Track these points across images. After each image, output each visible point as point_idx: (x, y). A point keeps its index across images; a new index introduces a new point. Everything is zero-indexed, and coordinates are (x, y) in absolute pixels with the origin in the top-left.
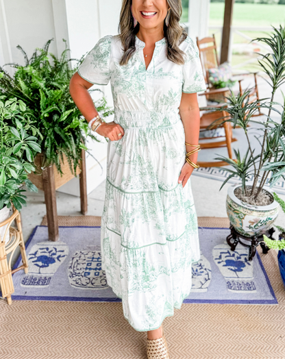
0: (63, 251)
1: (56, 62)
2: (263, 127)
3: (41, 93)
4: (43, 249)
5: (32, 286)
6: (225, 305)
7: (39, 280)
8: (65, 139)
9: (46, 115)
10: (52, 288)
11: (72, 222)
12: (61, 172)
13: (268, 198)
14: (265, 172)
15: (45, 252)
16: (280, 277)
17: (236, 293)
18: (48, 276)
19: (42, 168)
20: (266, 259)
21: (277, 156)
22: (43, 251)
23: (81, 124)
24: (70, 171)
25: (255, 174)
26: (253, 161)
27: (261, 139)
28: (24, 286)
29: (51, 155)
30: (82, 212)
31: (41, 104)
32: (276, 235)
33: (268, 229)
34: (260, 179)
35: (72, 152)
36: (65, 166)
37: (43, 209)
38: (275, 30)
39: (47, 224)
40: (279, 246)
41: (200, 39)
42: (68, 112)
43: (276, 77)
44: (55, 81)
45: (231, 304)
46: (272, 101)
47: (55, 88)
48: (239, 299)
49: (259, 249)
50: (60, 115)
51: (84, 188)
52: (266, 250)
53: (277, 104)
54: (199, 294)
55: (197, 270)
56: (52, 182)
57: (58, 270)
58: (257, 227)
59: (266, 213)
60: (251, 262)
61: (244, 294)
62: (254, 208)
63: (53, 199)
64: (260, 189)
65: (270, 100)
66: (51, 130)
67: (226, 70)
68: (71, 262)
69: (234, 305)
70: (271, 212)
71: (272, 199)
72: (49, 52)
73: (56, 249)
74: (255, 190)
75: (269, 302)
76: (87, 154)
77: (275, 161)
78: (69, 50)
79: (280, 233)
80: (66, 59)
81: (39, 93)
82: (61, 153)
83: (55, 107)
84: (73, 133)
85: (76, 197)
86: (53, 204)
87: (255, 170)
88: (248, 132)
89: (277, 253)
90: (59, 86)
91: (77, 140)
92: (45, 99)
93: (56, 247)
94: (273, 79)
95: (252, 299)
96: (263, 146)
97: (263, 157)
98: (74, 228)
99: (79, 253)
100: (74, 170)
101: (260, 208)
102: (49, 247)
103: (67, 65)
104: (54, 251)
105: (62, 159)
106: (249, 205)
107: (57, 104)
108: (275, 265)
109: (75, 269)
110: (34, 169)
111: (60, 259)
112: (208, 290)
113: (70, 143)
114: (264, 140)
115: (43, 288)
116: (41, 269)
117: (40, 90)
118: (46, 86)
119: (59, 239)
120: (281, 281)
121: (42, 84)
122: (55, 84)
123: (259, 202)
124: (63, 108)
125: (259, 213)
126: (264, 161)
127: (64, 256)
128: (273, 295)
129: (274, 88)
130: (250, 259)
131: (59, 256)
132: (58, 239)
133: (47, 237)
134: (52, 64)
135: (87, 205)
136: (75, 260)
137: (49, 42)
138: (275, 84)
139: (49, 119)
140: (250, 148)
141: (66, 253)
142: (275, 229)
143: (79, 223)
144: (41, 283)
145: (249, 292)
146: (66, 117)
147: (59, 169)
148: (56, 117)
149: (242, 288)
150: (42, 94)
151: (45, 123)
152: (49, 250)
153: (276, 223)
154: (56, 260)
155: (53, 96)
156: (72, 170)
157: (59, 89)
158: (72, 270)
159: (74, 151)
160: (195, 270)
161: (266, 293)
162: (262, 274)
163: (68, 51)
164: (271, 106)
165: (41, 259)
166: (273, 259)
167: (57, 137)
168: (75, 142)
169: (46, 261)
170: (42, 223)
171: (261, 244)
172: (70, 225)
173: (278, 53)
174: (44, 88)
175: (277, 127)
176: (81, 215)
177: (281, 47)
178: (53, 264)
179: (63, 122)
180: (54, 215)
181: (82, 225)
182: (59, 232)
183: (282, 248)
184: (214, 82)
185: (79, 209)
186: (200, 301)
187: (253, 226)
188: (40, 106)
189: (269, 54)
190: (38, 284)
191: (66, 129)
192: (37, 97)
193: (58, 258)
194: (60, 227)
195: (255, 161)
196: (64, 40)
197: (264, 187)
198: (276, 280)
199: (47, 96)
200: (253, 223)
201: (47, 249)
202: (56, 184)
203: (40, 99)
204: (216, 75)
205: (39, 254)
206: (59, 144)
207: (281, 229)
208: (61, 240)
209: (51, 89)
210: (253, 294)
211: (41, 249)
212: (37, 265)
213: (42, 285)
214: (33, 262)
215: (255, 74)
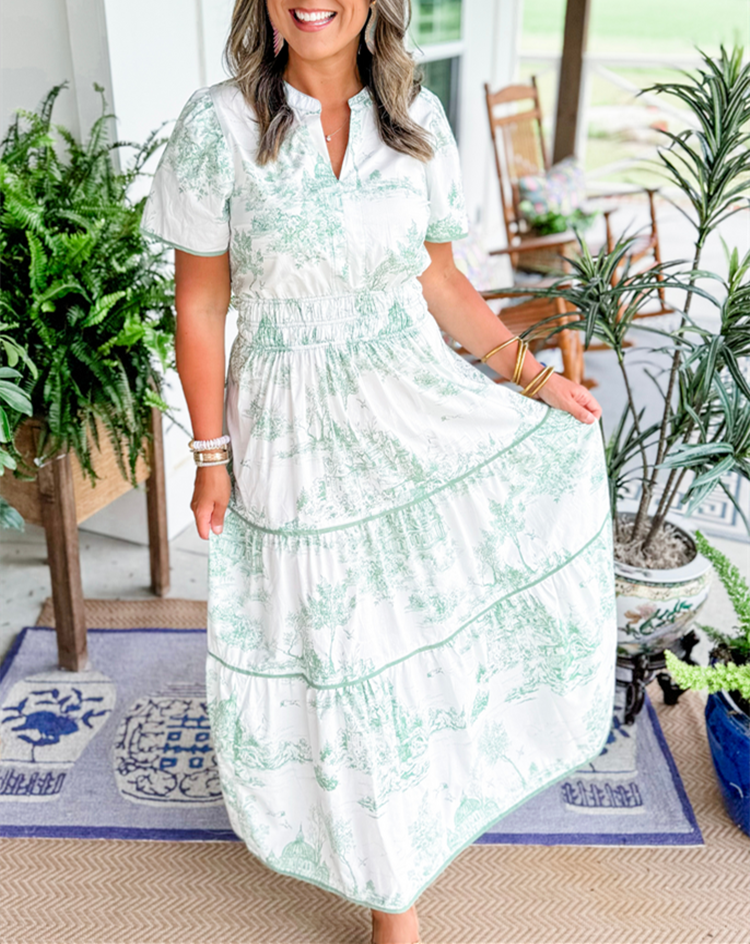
0: (99, 699)
1: (76, 153)
2: (670, 343)
3: (31, 243)
4: (42, 693)
5: (12, 798)
6: (556, 847)
7: (32, 781)
8: (103, 379)
9: (46, 308)
10: (69, 802)
11: (125, 616)
12: (93, 474)
13: (681, 547)
14: (673, 472)
15: (47, 702)
16: (712, 770)
17: (587, 816)
18: (57, 768)
19: (37, 461)
20: (674, 721)
21: (706, 426)
22: (43, 698)
23: (150, 336)
24: (119, 472)
25: (644, 479)
26: (640, 441)
27: (664, 381)
29: (63, 425)
30: (155, 588)
31: (31, 274)
32: (701, 652)
33: (679, 635)
34: (657, 492)
35: (124, 416)
36: (105, 457)
37: (40, 579)
38: (709, 61)
39: (53, 624)
40: (710, 684)
41: (494, 89)
42: (110, 300)
43: (709, 198)
44: (71, 207)
45: (574, 847)
46: (695, 267)
47: (72, 228)
48: (594, 830)
49: (653, 692)
50: (86, 306)
51: (161, 520)
52: (672, 694)
53: (709, 275)
56: (66, 503)
57: (86, 752)
58: (648, 629)
59: (673, 590)
60: (632, 730)
61: (609, 818)
62: (639, 576)
63: (70, 550)
64: (657, 521)
65: (689, 267)
66: (62, 351)
67: (568, 180)
68: (122, 730)
69: (582, 847)
70: (688, 587)
71: (691, 551)
72: (54, 123)
73: (79, 694)
74: (645, 526)
75: (680, 839)
76: (166, 422)
77: (701, 441)
78: (113, 116)
79: (712, 645)
80: (103, 143)
81: (26, 243)
82: (93, 420)
83: (72, 284)
84: (127, 361)
85: (137, 545)
86: (71, 566)
87: (645, 467)
88: (626, 360)
89: (705, 701)
90: (85, 223)
91: (139, 382)
92: (44, 259)
93: (80, 688)
94: (698, 205)
95: (633, 831)
96: (667, 399)
97: (668, 431)
98: (131, 635)
99: (144, 703)
100: (128, 468)
101: (657, 576)
102: (59, 687)
103: (107, 161)
104: (74, 700)
105: (95, 434)
106: (625, 566)
107: (78, 276)
108: (698, 738)
109: (134, 749)
110: (12, 464)
111: (92, 720)
113: (116, 390)
114: (672, 381)
115: (42, 805)
116: (38, 749)
117: (28, 233)
118: (46, 223)
119: (88, 666)
120: (712, 783)
121: (34, 216)
122: (73, 216)
123: (655, 558)
124: (96, 287)
125: (655, 590)
126: (670, 443)
127: (102, 713)
128: (692, 820)
129: (703, 232)
130: (629, 719)
131: (90, 714)
132: (85, 664)
133: (55, 660)
134: (65, 158)
135: (169, 569)
136: (133, 724)
137: (55, 92)
138: (704, 218)
139: (56, 319)
140: (630, 405)
141: (109, 703)
142: (700, 634)
143: (144, 619)
144: (36, 789)
145: (625, 811)
146: (104, 313)
147: (87, 464)
148: (75, 314)
149: (606, 802)
150: (34, 246)
151: (43, 332)
152: (61, 696)
153: (701, 619)
154: (80, 724)
155: (67, 250)
156: (123, 467)
157: (84, 231)
158: (124, 753)
159: (130, 414)
161: (671, 814)
162: (661, 763)
163: (109, 122)
164: (692, 282)
165: (34, 721)
166: (692, 720)
167: (80, 373)
168: (133, 387)
169: (52, 726)
170: (39, 619)
171: (659, 677)
172: (121, 626)
173: (713, 127)
174: (41, 229)
175: (708, 344)
176: (152, 598)
177: (723, 112)
178: (72, 736)
179: (96, 327)
180: (74, 595)
181: (154, 625)
182: (90, 647)
183: (716, 688)
184: (533, 217)
185: (146, 581)
187: (636, 626)
188: (28, 280)
189: (689, 133)
190: (29, 790)
191: (106, 347)
192: (21, 253)
193: (86, 719)
194: (92, 631)
195: (646, 442)
196: (98, 88)
197: (670, 517)
198: (700, 780)
199: (48, 252)
200: (637, 618)
201: (55, 693)
202: (79, 508)
203: (28, 260)
204: (540, 196)
205: (31, 708)
206: (84, 393)
207: (715, 636)
208: (94, 669)
209: (62, 231)
210: (634, 819)
211: (36, 693)
212: (26, 739)
213: (40, 794)
214: (14, 729)
215: (649, 192)
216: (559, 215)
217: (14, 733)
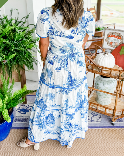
5: (19, 123)
6: (109, 128)
7: (22, 120)
18: (26, 118)
22: (23, 106)
28: (16, 123)
45: (112, 128)
54: (97, 124)
55: (95, 114)
67: (101, 22)
69: (114, 128)
73: (29, 106)
95: (122, 126)
112: (101, 122)
116: (23, 115)
131: (31, 109)
145: (120, 123)
152: (26, 106)
165: (22, 110)
169: (25, 111)
178: (28, 112)
186: (98, 127)
193: (30, 109)
205: (21, 108)
210: (122, 124)
211: (21, 106)
213: (24, 122)
215: (114, 24)
216: (100, 28)
217: (19, 112)
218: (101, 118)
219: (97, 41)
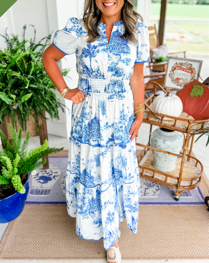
0: (57, 173)
5: (38, 196)
6: (171, 205)
7: (42, 192)
10: (52, 196)
18: (48, 189)
22: (43, 173)
28: (32, 195)
45: (175, 205)
54: (153, 199)
55: (150, 184)
57: (55, 185)
61: (183, 199)
67: (164, 49)
68: (63, 180)
73: (52, 172)
75: (201, 203)
93: (52, 170)
98: (63, 158)
104: (50, 173)
111: (55, 178)
112: (159, 197)
115: (45, 197)
116: (43, 184)
127: (58, 176)
128: (204, 199)
141: (59, 173)
145: (187, 197)
149: (182, 195)
152: (47, 172)
154: (53, 178)
158: (64, 185)
160: (149, 183)
161: (198, 198)
165: (41, 178)
169: (46, 179)
172: (60, 156)
178: (51, 181)
184: (156, 58)
186: (154, 203)
190: (42, 194)
193: (54, 177)
204: (157, 53)
205: (40, 175)
208: (55, 166)
210: (190, 199)
211: (41, 172)
212: (39, 182)
213: (44, 194)
214: (37, 180)
215: (184, 52)
216: (162, 58)
217: (37, 181)
218: (159, 191)
219: (156, 78)
